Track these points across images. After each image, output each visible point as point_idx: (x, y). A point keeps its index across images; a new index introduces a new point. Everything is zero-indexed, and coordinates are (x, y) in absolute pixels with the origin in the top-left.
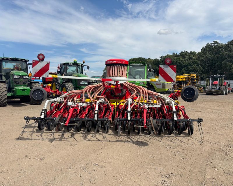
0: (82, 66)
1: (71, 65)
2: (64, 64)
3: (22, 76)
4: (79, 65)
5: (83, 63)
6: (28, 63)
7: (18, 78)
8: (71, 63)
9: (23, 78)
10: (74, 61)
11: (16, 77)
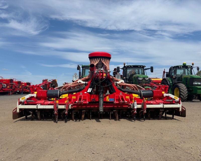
0: (191, 68)
1: (180, 68)
2: (174, 67)
3: (145, 78)
4: (188, 67)
5: (192, 65)
6: (145, 68)
7: (142, 79)
8: (180, 66)
9: (145, 79)
10: (183, 64)
11: (140, 79)
